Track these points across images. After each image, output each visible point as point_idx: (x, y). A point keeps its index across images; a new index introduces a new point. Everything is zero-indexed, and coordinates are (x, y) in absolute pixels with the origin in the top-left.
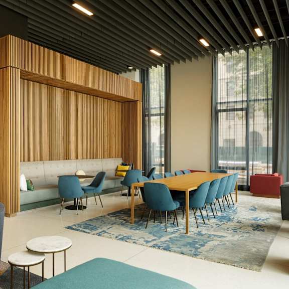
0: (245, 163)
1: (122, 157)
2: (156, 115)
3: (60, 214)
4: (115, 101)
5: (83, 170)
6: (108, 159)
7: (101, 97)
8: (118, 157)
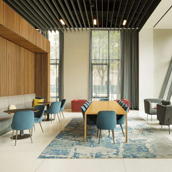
0: (107, 95)
1: (35, 93)
2: (53, 64)
3: (15, 145)
4: (32, 52)
5: (14, 105)
6: (27, 95)
7: (23, 47)
8: (33, 93)
